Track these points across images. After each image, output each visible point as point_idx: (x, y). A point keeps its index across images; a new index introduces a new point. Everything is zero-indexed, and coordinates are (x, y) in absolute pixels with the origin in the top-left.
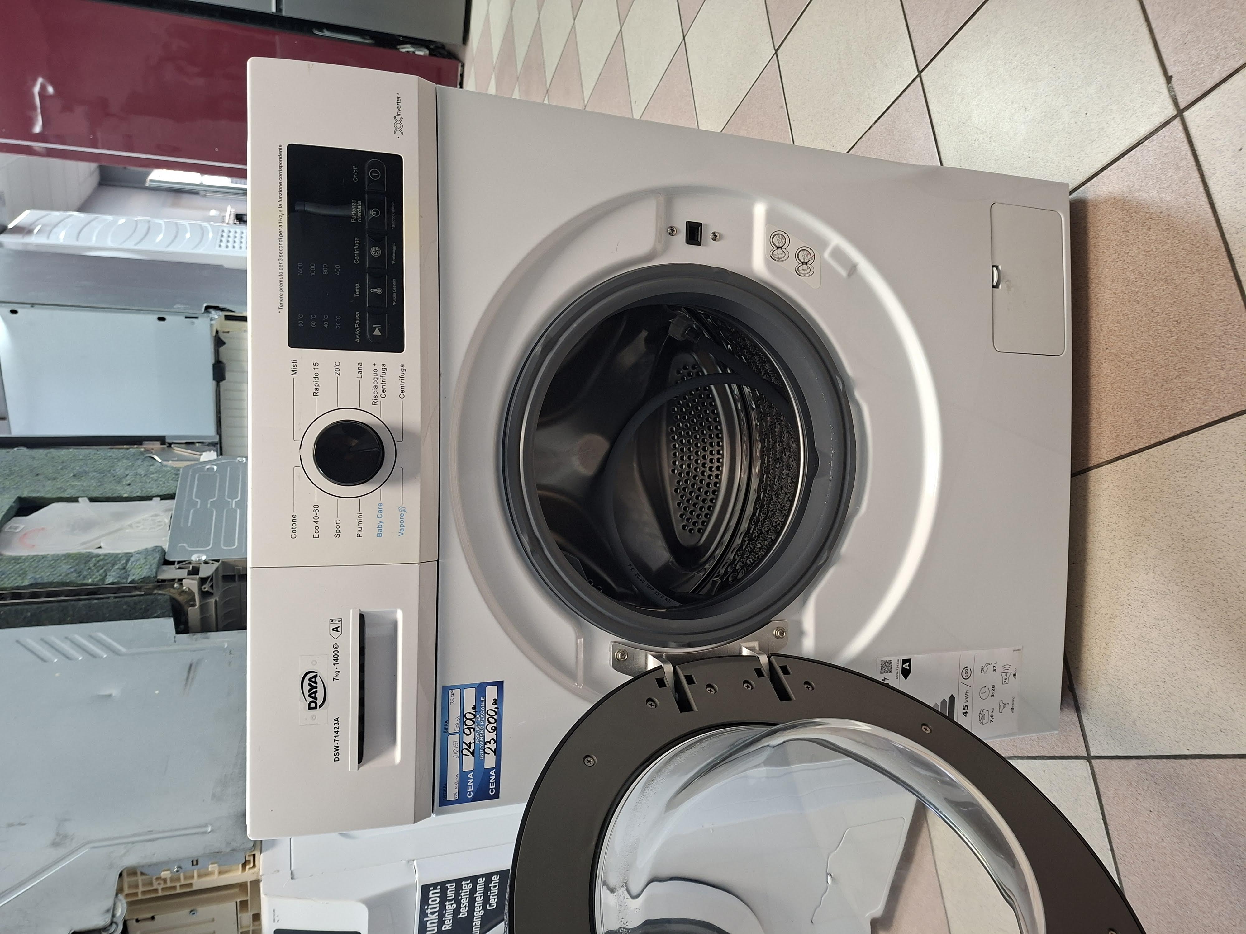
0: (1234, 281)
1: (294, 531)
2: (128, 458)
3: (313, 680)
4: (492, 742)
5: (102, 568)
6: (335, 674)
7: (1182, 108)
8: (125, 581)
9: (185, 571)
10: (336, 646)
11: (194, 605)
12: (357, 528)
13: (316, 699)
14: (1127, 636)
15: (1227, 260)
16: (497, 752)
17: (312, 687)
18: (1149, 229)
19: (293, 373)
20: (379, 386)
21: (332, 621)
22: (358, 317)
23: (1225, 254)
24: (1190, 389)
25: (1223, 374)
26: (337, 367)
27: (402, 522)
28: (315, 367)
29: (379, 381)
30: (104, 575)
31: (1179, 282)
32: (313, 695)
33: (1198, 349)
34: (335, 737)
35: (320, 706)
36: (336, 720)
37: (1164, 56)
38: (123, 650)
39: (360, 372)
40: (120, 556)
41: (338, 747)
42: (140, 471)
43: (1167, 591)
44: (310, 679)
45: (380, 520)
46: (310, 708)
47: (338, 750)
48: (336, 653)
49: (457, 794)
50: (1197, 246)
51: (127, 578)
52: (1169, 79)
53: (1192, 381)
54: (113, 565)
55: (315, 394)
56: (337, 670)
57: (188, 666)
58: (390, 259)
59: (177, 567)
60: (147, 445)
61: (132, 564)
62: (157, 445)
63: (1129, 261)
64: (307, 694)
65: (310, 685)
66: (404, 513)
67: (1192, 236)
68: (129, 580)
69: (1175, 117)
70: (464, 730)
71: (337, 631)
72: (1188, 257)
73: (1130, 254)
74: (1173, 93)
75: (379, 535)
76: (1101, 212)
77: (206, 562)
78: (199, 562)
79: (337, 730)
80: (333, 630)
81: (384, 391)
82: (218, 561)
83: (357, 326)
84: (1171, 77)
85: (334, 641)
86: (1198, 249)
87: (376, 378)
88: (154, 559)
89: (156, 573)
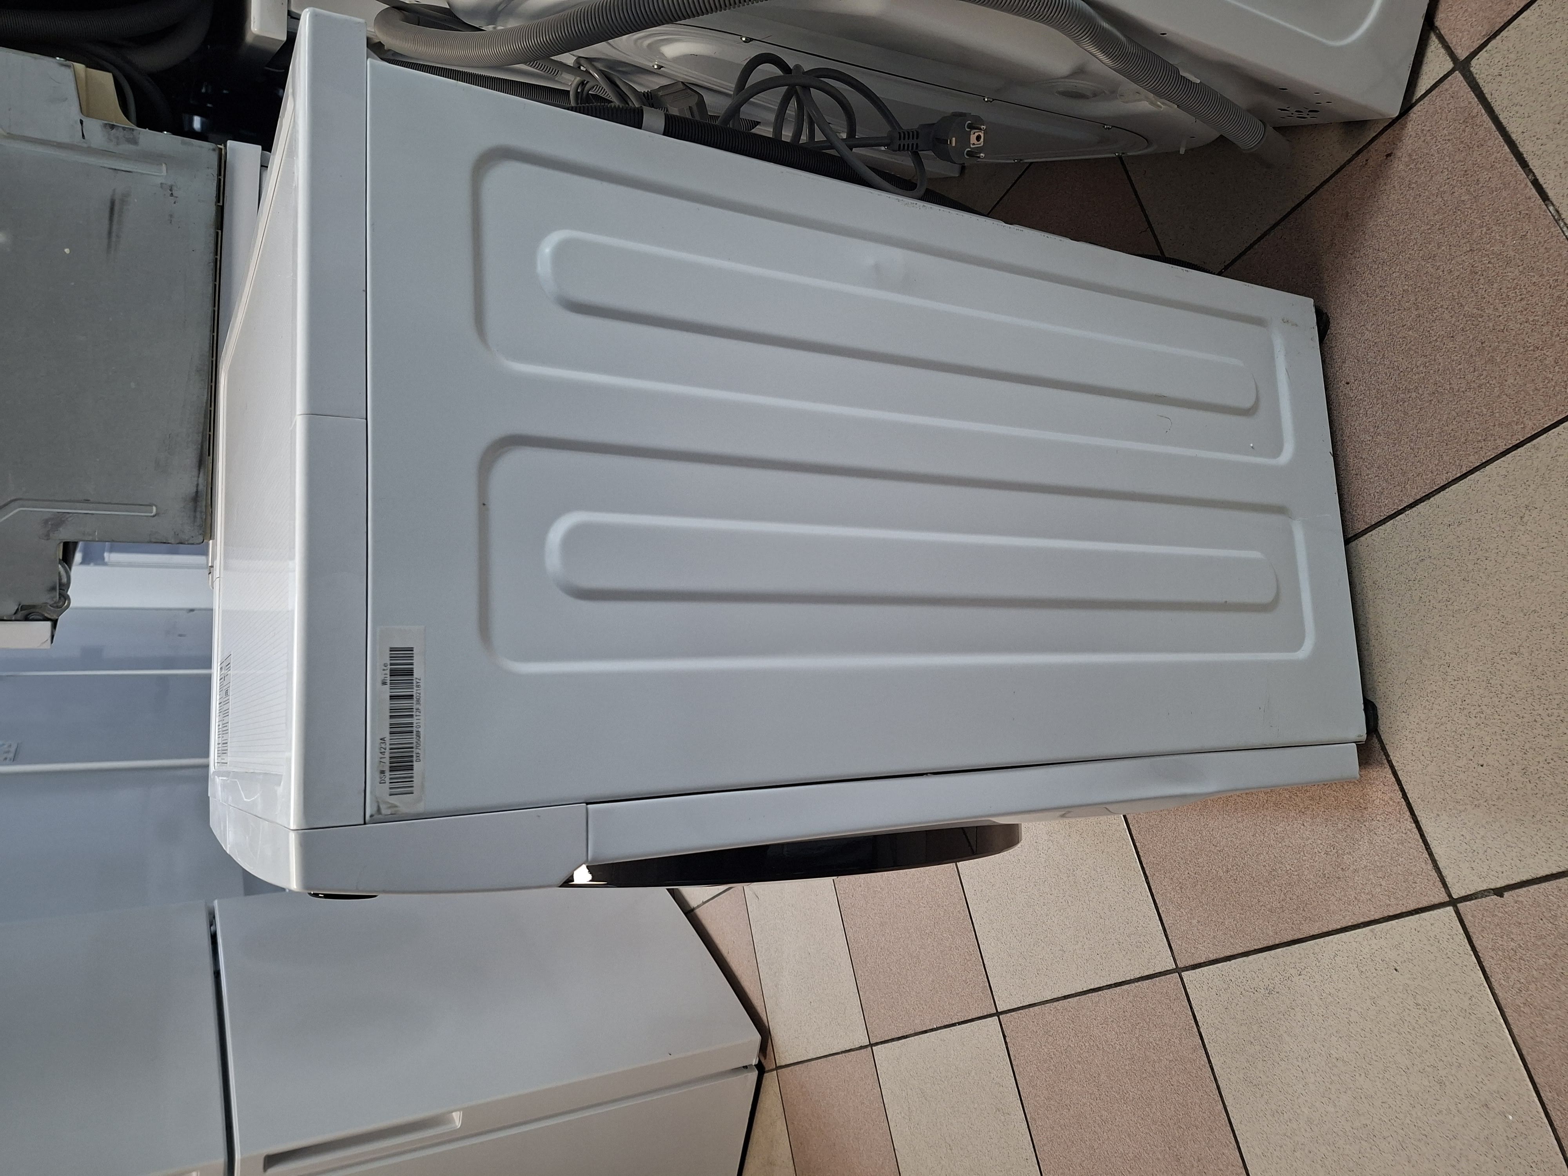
0: (1271, 944)
7: (1459, 905)
15: (1290, 938)
18: (1327, 853)
23: (1296, 937)
24: (1181, 888)
25: (1194, 922)
31: (1271, 885)
33: (1213, 900)
37: (1532, 888)
50: (1306, 909)
52: (1499, 892)
53: (1187, 891)
63: (1295, 826)
67: (1315, 904)
69: (1450, 895)
72: (1295, 897)
73: (1302, 827)
74: (1480, 896)
76: (1352, 788)
84: (1502, 896)
86: (1302, 909)
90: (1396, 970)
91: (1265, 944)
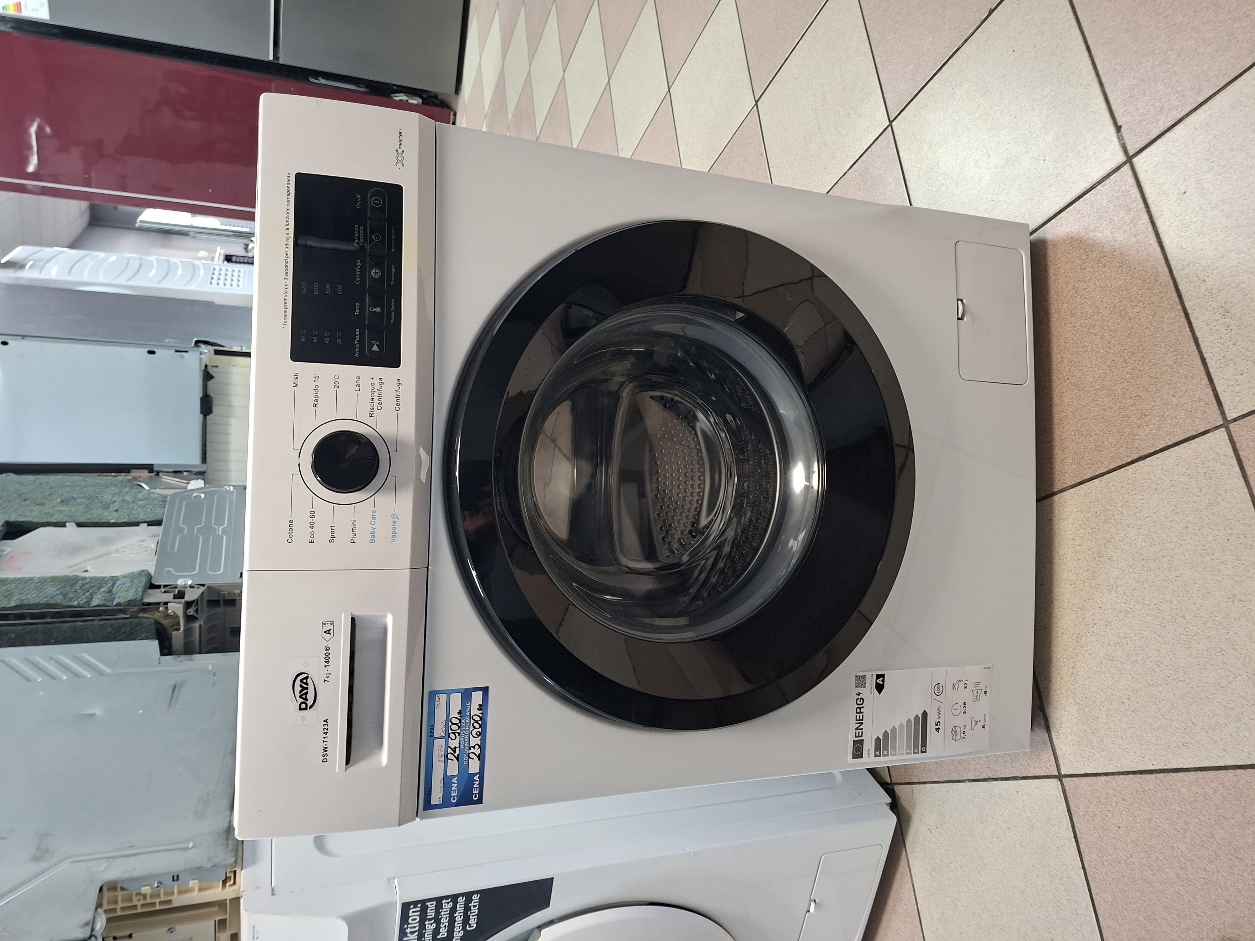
0: (1182, 314)
1: (291, 536)
2: (116, 485)
3: (305, 681)
4: (477, 747)
5: (88, 591)
6: (326, 676)
7: (1131, 155)
8: (110, 604)
9: (171, 595)
10: (327, 648)
11: (178, 629)
12: (351, 534)
13: (306, 699)
14: (1093, 655)
15: (1175, 295)
16: (481, 757)
17: (303, 689)
18: (1104, 266)
19: (294, 385)
20: (376, 398)
21: (325, 624)
22: (357, 333)
23: (1173, 289)
24: (1146, 415)
25: (1175, 401)
26: (336, 380)
27: (394, 528)
28: (315, 380)
29: (376, 394)
30: (90, 597)
31: (1133, 316)
32: (304, 696)
33: (1151, 378)
34: (324, 738)
35: (310, 707)
36: (326, 721)
37: (1114, 108)
38: (108, 670)
39: (358, 385)
40: (106, 579)
41: (327, 748)
42: (128, 498)
43: (1129, 610)
44: (301, 681)
45: (374, 526)
46: (300, 709)
47: (326, 751)
48: (327, 656)
49: (442, 798)
50: (1148, 281)
51: (113, 601)
52: (1118, 129)
53: (1147, 408)
54: (99, 588)
55: (315, 406)
56: (328, 672)
57: (172, 686)
58: (389, 280)
59: (163, 591)
60: (135, 473)
61: (118, 588)
62: (145, 473)
63: (1087, 297)
64: (298, 694)
65: (301, 686)
66: (397, 520)
67: (1143, 272)
68: (114, 604)
69: (1125, 163)
70: (449, 734)
71: (329, 633)
72: (1140, 292)
73: (1087, 290)
74: (1122, 142)
75: (372, 541)
76: (1060, 251)
77: (191, 587)
78: (185, 587)
79: (326, 731)
80: (325, 632)
81: (380, 404)
82: (203, 585)
83: (356, 342)
84: (1120, 127)
85: (326, 644)
86: (1148, 285)
87: (373, 392)
88: (140, 582)
89: (142, 596)
90: (1185, 192)
91: (1183, 320)
